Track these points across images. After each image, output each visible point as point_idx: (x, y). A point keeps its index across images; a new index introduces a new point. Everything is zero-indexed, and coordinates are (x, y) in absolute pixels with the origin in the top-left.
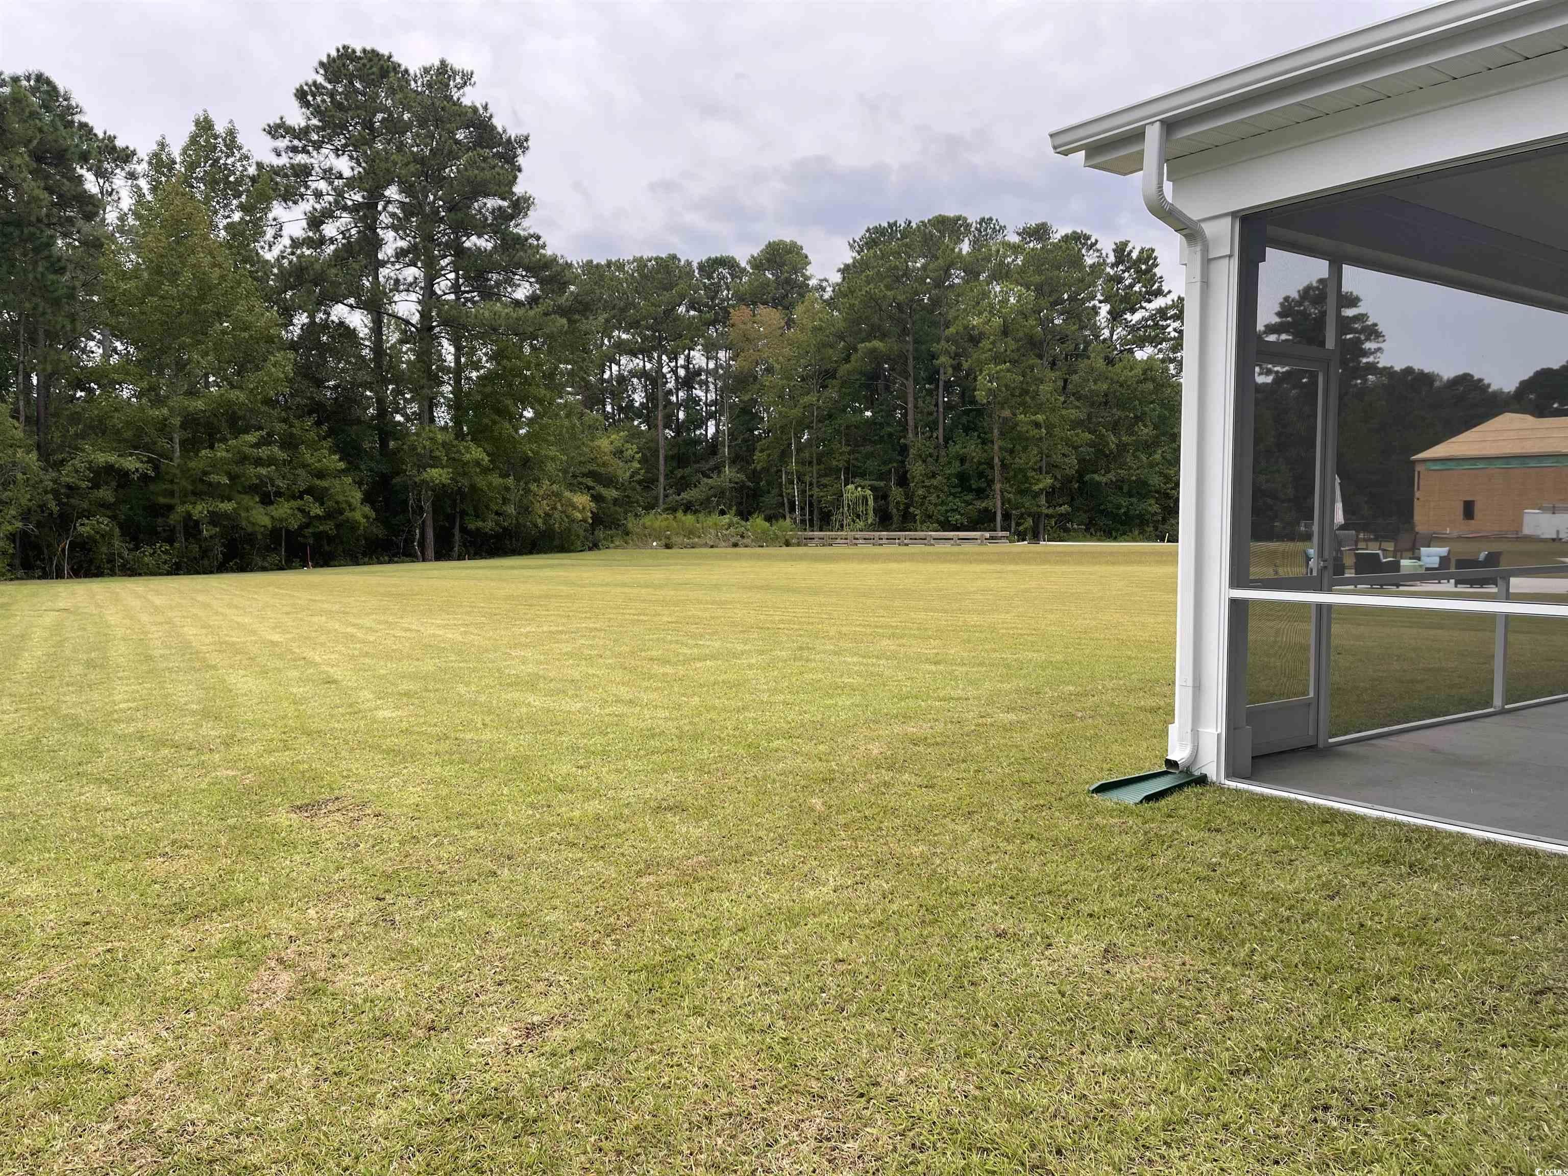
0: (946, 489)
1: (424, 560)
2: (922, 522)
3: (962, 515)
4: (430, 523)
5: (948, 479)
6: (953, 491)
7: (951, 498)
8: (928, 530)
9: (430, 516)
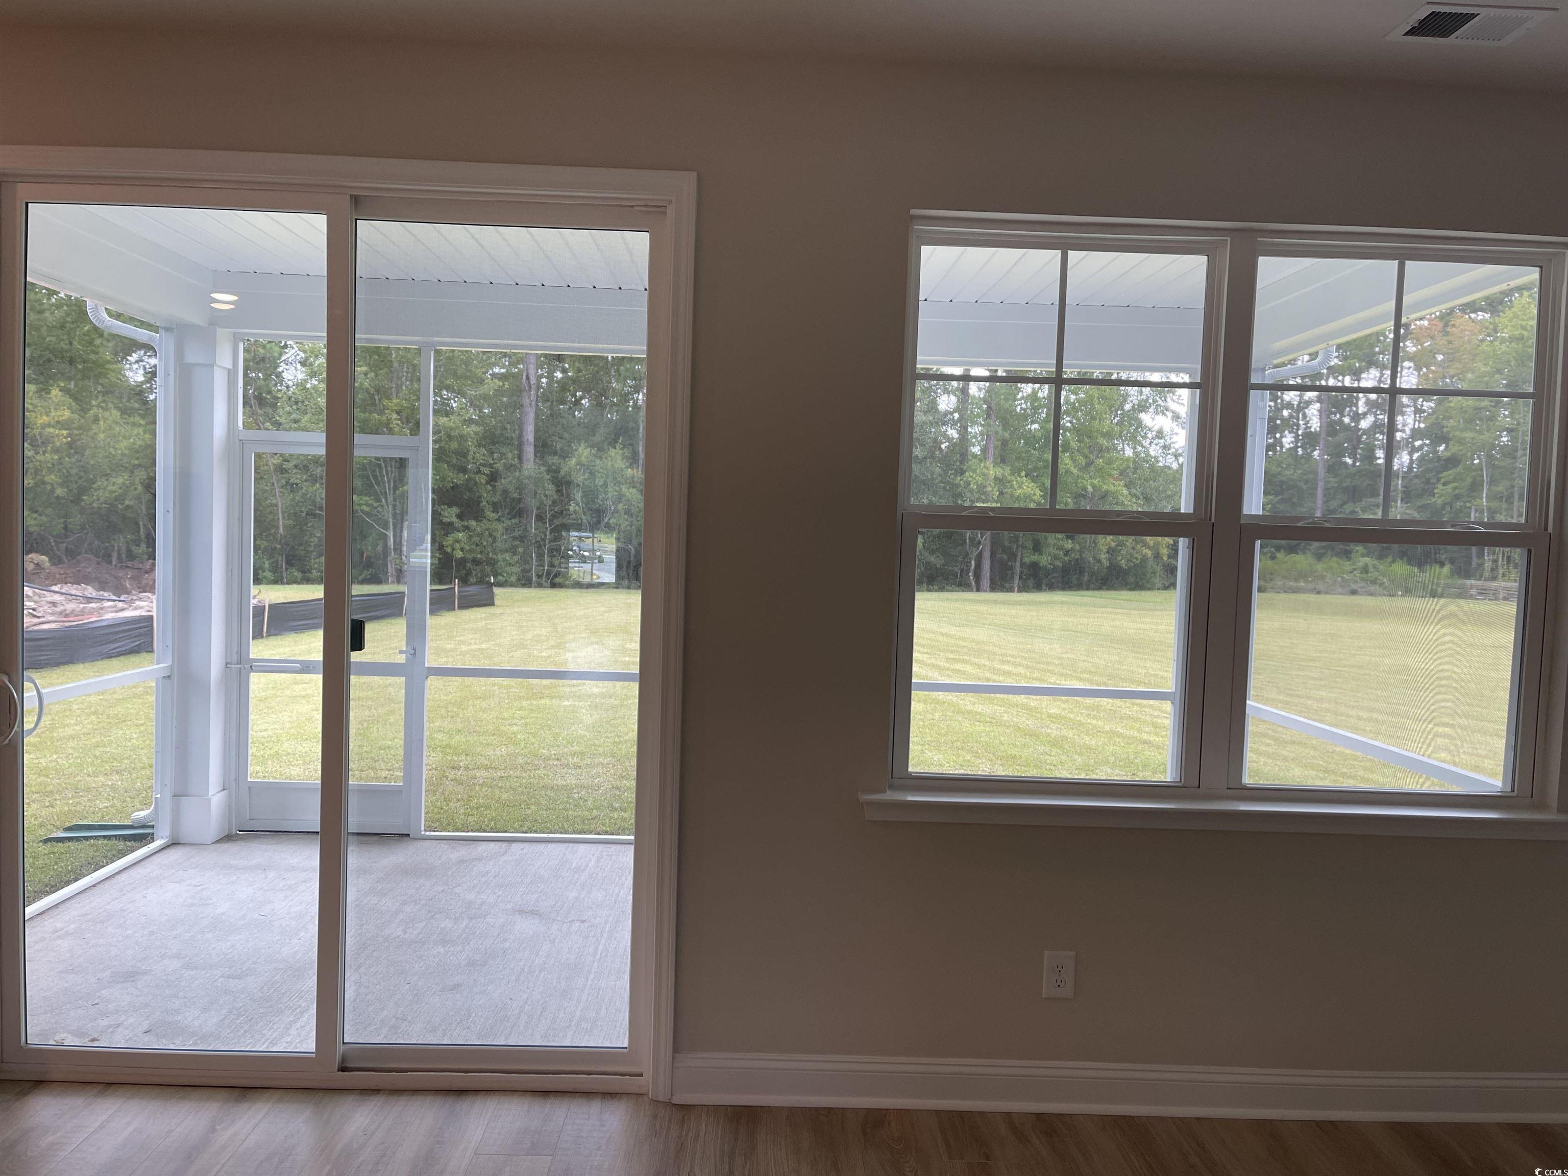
1: (978, 590)
4: (987, 555)
9: (988, 548)
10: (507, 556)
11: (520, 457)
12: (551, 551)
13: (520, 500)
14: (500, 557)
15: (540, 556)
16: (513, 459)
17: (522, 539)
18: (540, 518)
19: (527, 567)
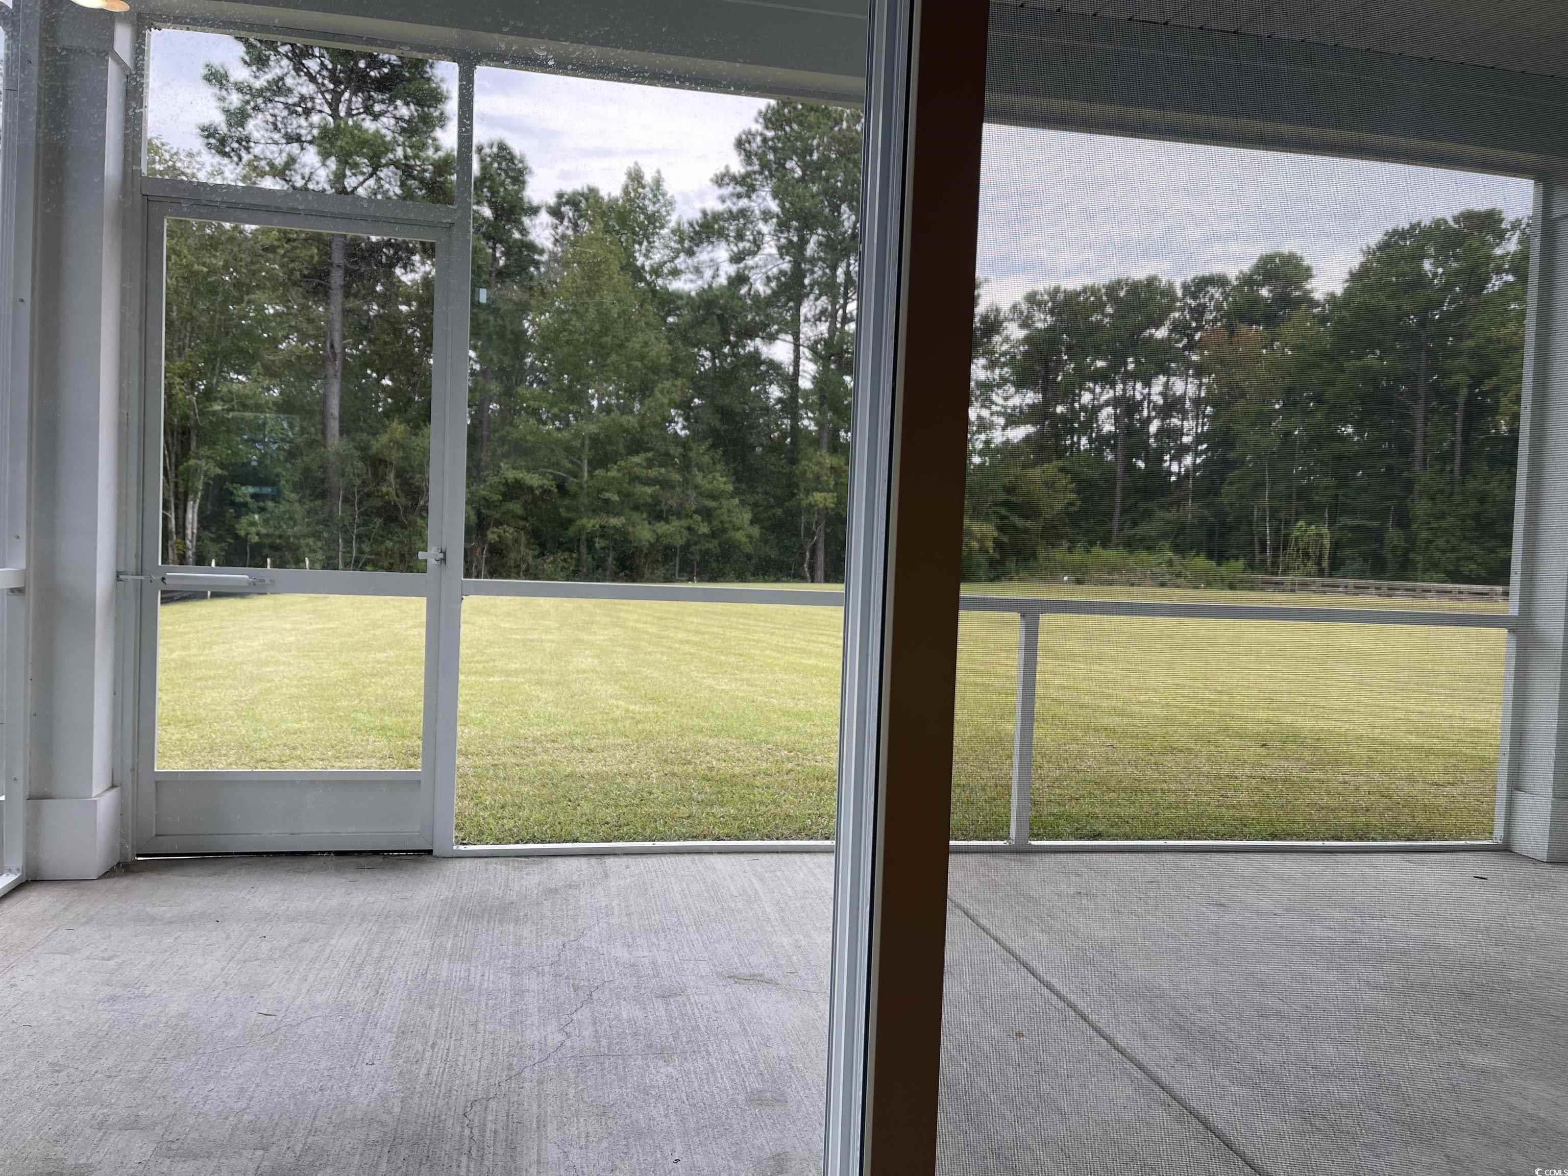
0: (1458, 532)
1: (813, 582)
2: (1425, 571)
3: (1479, 564)
4: (821, 546)
5: (1463, 521)
6: (1468, 534)
7: (1464, 544)
8: (1431, 580)
9: (822, 539)
10: (311, 541)
11: (324, 432)
12: (359, 537)
13: (323, 481)
14: (302, 542)
15: (348, 542)
16: (316, 434)
17: (325, 522)
18: (346, 500)
19: (333, 553)
